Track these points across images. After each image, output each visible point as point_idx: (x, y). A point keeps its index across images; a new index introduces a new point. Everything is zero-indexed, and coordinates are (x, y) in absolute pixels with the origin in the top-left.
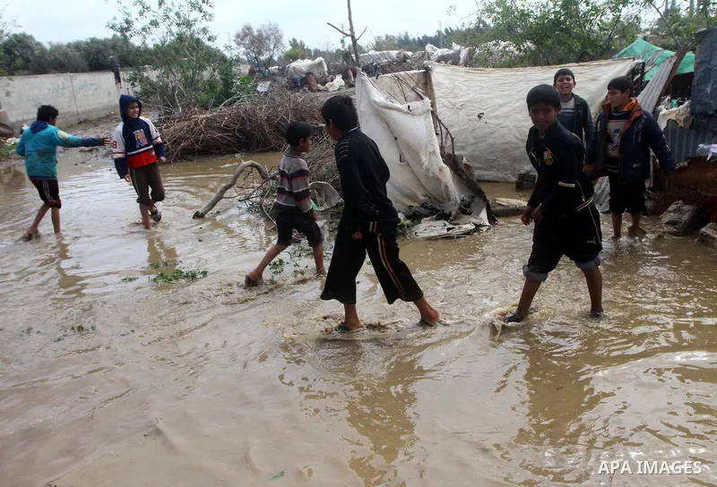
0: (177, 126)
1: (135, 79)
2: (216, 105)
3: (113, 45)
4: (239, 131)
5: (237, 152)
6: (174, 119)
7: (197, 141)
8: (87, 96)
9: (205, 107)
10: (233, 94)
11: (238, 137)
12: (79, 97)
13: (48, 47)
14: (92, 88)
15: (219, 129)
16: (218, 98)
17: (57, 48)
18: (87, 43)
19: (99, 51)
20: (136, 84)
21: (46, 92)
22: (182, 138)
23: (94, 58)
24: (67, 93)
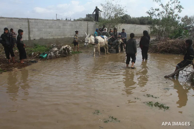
0: (162, 43)
1: (152, 28)
2: (175, 38)
3: (147, 18)
4: (182, 47)
5: (179, 54)
6: (161, 40)
7: (168, 49)
8: (138, 30)
9: (171, 38)
10: (182, 35)
11: (181, 49)
12: (136, 31)
13: (132, 18)
14: (140, 28)
15: (176, 46)
16: (176, 36)
17: (134, 18)
18: (141, 18)
19: (143, 20)
20: (152, 29)
21: (129, 28)
22: (163, 47)
23: (142, 21)
24: (133, 29)
